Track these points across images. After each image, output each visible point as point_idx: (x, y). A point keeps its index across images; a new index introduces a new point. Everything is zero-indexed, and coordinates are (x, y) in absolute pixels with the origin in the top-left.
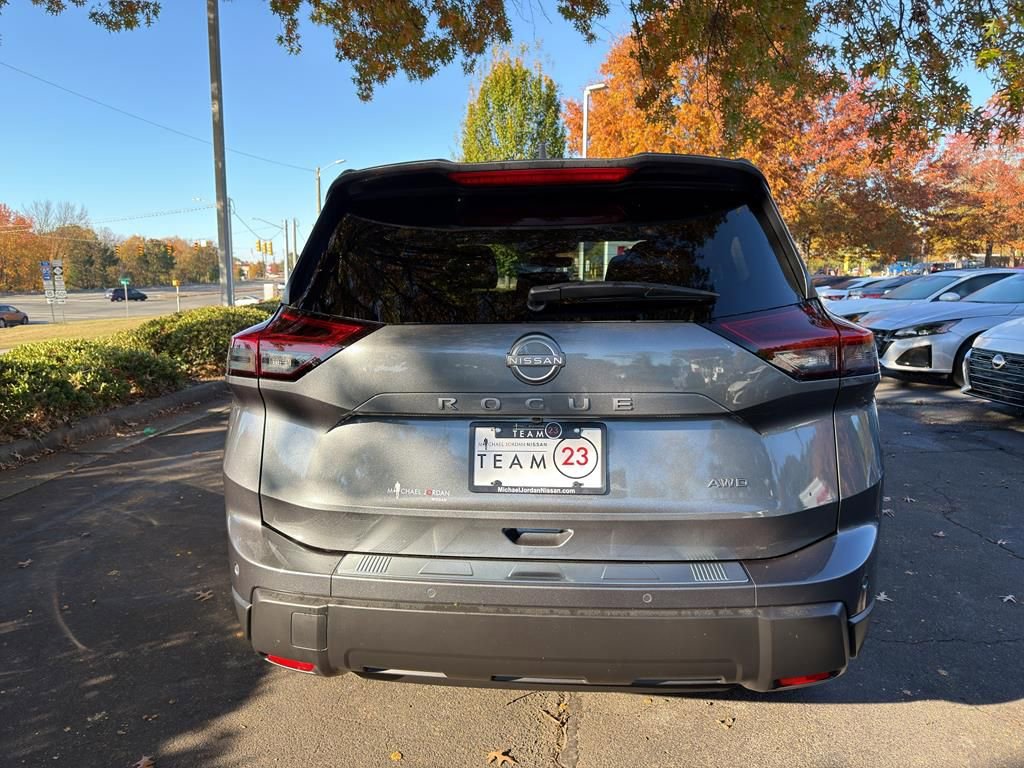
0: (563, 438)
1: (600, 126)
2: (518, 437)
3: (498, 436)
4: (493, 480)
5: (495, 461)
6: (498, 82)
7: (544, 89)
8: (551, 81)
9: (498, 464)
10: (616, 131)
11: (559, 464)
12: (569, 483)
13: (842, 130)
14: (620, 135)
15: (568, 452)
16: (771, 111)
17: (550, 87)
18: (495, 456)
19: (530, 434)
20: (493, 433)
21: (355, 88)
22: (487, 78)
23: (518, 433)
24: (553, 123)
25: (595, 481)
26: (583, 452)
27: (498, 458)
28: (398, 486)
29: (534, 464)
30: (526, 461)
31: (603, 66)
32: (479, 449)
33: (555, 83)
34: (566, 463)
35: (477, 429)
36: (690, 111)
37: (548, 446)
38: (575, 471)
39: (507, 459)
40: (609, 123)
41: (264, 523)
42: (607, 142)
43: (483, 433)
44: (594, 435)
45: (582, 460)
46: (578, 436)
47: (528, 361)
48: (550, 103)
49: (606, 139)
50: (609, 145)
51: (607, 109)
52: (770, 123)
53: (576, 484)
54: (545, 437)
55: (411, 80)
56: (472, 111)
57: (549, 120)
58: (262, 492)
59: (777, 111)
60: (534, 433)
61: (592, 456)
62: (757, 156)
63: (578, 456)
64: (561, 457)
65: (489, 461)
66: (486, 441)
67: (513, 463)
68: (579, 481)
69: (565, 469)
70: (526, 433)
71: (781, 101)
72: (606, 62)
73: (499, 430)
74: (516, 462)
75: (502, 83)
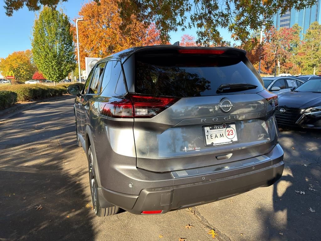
0: (227, 128)
1: (81, 32)
2: (216, 129)
3: (211, 129)
4: (211, 143)
5: (211, 137)
6: (46, 14)
7: (64, 18)
8: (66, 16)
9: (212, 137)
10: (86, 35)
11: (227, 135)
12: (230, 140)
13: (150, 40)
14: (88, 36)
15: (228, 131)
16: (134, 33)
17: (66, 18)
18: (211, 135)
19: (219, 128)
20: (209, 128)
21: (5, 11)
22: (42, 12)
23: (216, 128)
24: (68, 30)
25: (235, 139)
26: (232, 131)
27: (211, 136)
28: (185, 148)
29: (221, 137)
30: (219, 136)
31: (79, 12)
32: (206, 134)
33: (68, 17)
34: (228, 135)
35: (205, 128)
36: (110, 30)
37: (223, 130)
38: (230, 137)
39: (214, 136)
40: (83, 32)
41: (137, 168)
42: (83, 38)
43: (207, 129)
44: (233, 126)
45: (232, 134)
46: (230, 127)
47: (225, 106)
48: (66, 23)
49: (83, 37)
50: (84, 39)
51: (83, 27)
52: (134, 36)
53: (231, 140)
54: (223, 128)
55: (30, 10)
56: (37, 23)
57: (67, 29)
58: (137, 157)
59: (135, 33)
60: (220, 127)
61: (234, 132)
62: (131, 46)
63: (231, 133)
64: (227, 133)
65: (209, 137)
66: (208, 131)
67: (216, 137)
68: (232, 139)
69: (228, 137)
70: (218, 127)
71: (136, 30)
72: (80, 11)
73: (211, 127)
74: (216, 136)
75: (48, 14)
